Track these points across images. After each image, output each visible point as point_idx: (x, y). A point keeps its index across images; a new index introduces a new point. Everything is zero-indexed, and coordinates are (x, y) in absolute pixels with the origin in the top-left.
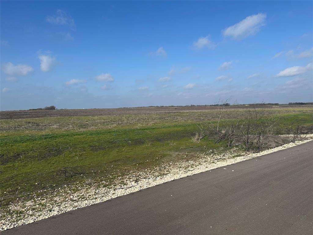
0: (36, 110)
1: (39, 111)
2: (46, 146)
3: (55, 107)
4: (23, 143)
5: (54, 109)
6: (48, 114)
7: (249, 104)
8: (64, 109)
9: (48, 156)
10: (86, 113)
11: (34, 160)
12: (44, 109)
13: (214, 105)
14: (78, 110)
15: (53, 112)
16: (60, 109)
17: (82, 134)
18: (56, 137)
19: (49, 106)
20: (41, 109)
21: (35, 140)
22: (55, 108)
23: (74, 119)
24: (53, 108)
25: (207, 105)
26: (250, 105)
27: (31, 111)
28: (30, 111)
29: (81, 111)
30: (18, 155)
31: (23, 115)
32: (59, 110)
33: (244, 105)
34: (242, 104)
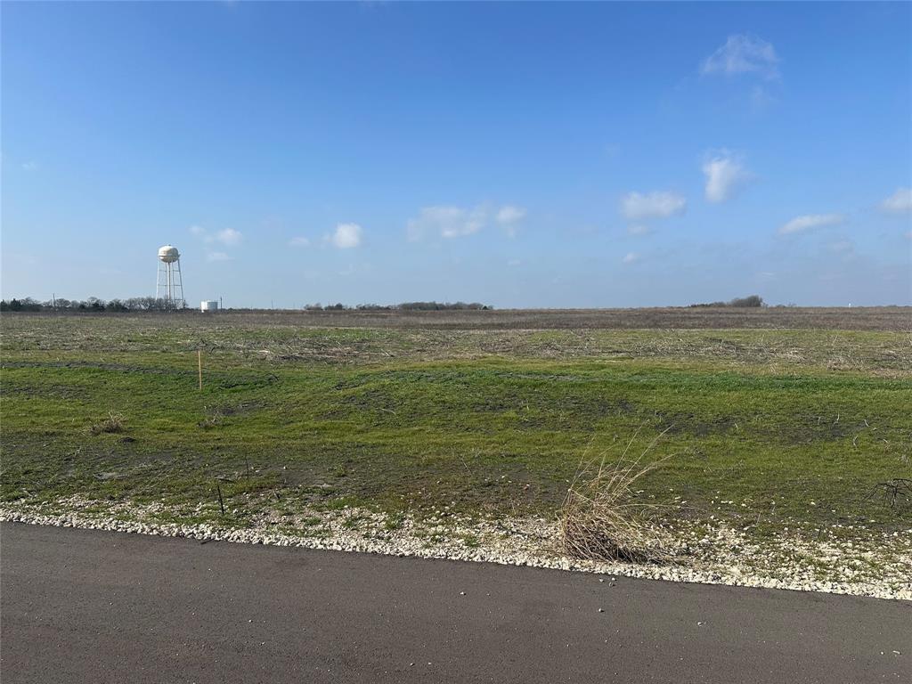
0: (707, 306)
1: (720, 310)
2: (792, 407)
3: (761, 300)
4: (729, 391)
5: (758, 305)
6: (747, 320)
8: (786, 306)
9: (808, 436)
10: (866, 319)
11: (771, 440)
12: (729, 306)
14: (833, 308)
15: (757, 314)
16: (774, 306)
17: (899, 387)
18: (816, 386)
19: (744, 296)
20: (721, 305)
21: (758, 387)
22: (762, 304)
23: (837, 336)
24: (754, 302)
27: (699, 310)
28: (695, 310)
29: (846, 313)
30: (726, 420)
31: (683, 319)
32: (772, 308)
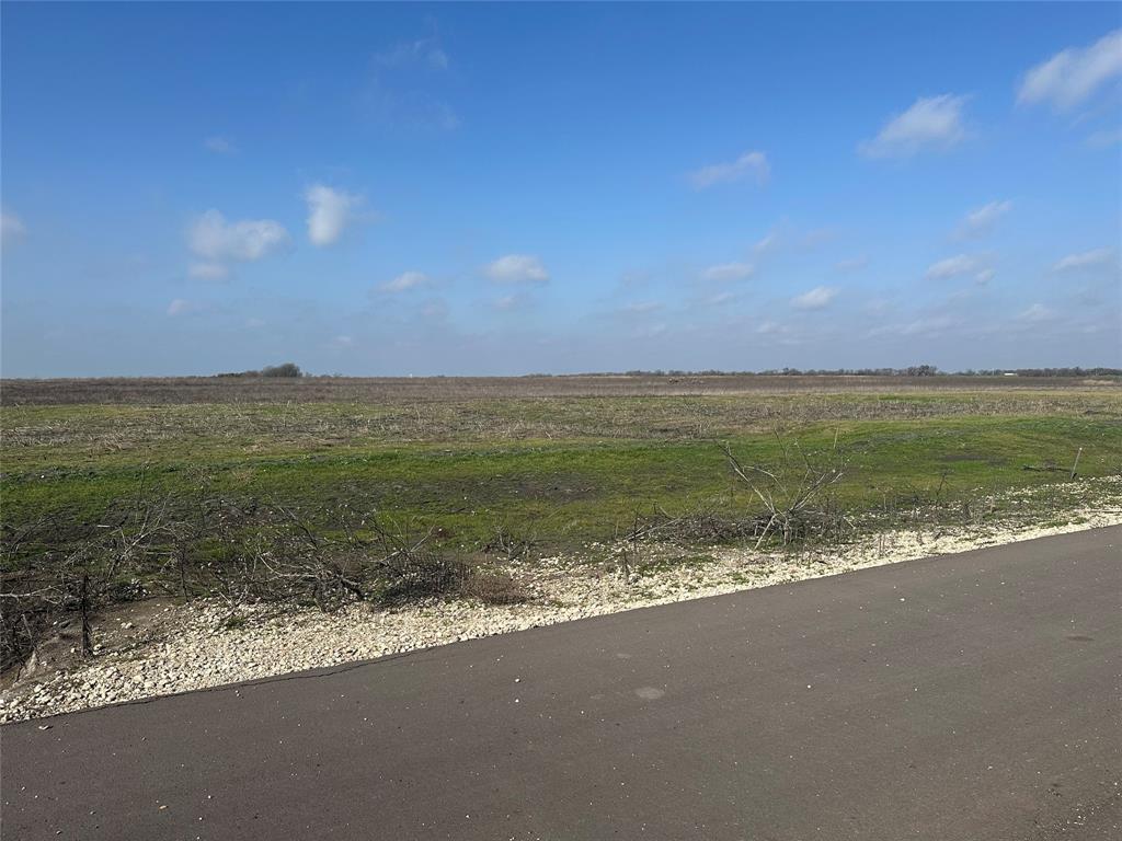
5: (295, 374)
7: (1019, 372)
13: (873, 370)
20: (254, 375)
25: (845, 370)
26: (1022, 373)
33: (997, 372)
34: (990, 370)
